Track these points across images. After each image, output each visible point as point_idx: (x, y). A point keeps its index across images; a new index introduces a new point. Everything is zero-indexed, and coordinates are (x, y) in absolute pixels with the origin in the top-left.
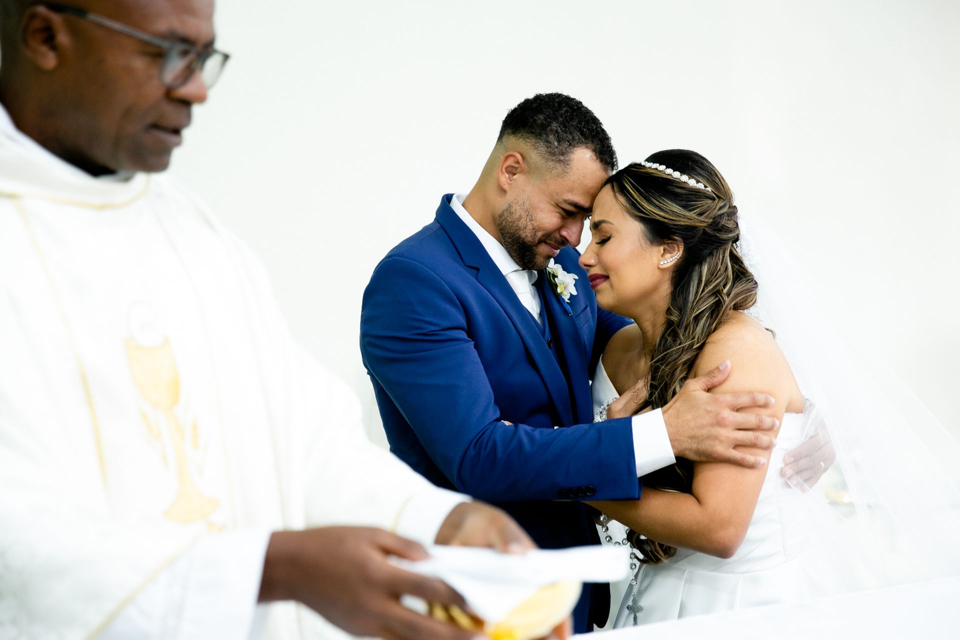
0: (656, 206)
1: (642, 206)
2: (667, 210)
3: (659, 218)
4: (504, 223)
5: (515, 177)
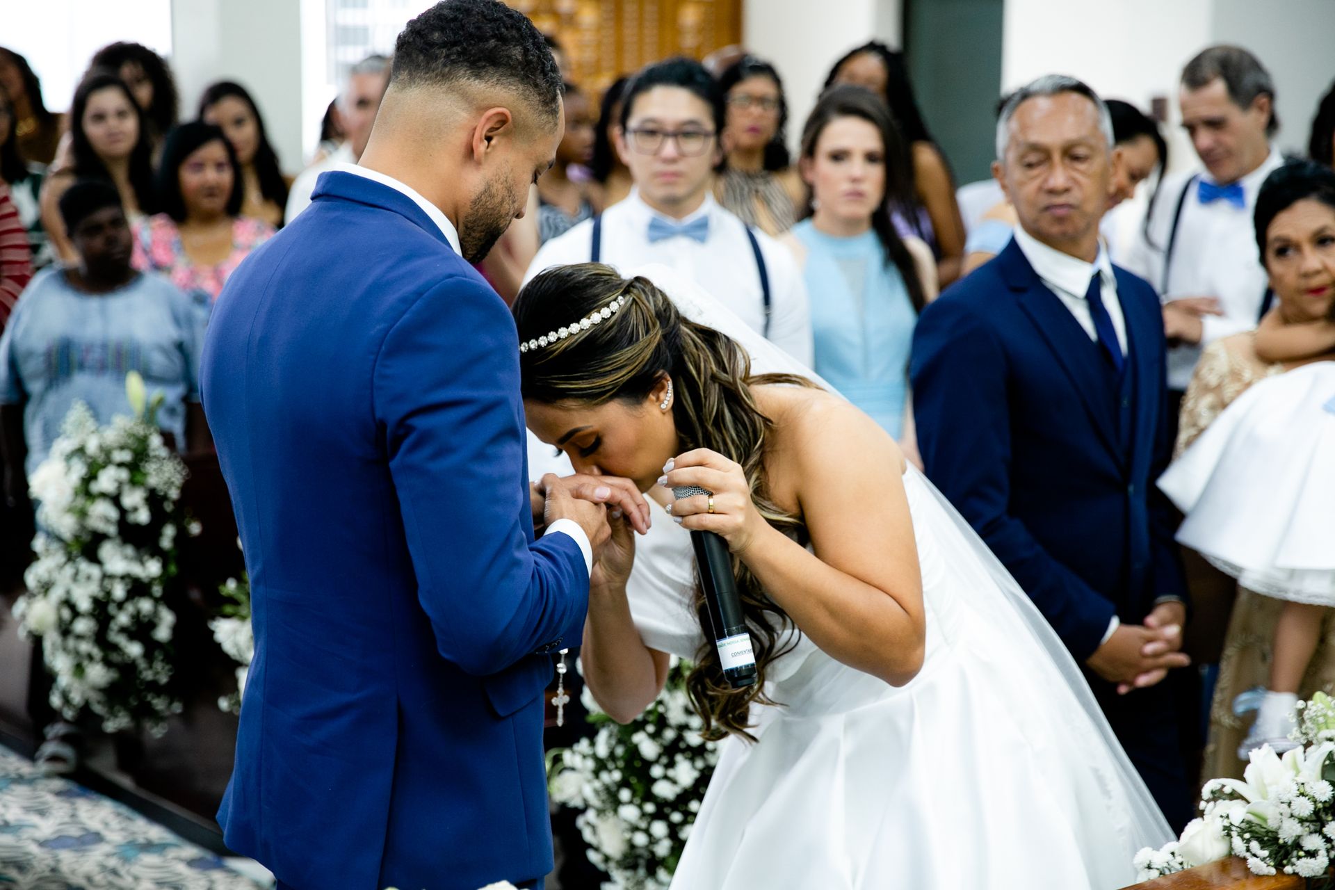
0: (610, 372)
1: (600, 387)
2: (625, 363)
3: (626, 378)
4: (481, 212)
5: (493, 142)
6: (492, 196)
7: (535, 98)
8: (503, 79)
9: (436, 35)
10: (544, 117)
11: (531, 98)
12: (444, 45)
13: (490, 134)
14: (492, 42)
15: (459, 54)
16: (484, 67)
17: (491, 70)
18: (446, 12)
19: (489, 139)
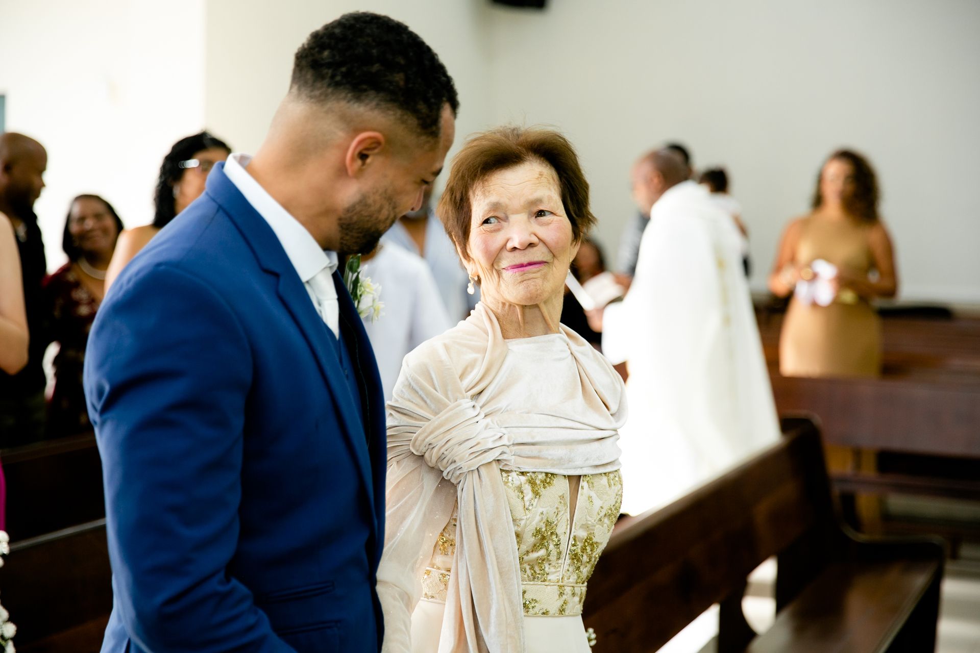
4: (355, 218)
5: (369, 160)
6: (369, 206)
7: (413, 121)
8: (383, 105)
9: (326, 53)
10: (423, 138)
11: (410, 122)
12: (329, 65)
13: (365, 152)
14: (376, 67)
15: (344, 75)
16: (365, 90)
17: (372, 93)
18: (337, 31)
19: (363, 156)
